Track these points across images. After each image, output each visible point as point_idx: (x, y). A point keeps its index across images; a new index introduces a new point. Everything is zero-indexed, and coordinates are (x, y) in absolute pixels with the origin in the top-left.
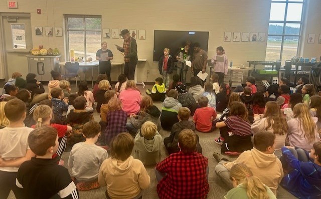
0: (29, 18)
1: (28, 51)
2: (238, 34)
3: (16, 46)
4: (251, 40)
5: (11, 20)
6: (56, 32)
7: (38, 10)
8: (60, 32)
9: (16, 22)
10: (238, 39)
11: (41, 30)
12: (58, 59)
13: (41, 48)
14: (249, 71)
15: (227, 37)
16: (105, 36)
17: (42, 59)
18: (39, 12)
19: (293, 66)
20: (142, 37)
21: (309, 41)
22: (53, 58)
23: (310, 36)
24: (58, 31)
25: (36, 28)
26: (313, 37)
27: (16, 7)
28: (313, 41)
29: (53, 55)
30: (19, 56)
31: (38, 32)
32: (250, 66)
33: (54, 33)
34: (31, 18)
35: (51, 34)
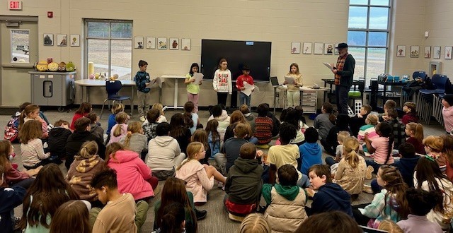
0: (36, 22)
1: (32, 65)
2: (309, 45)
3: (15, 59)
4: (326, 53)
5: (11, 25)
6: (72, 41)
7: (49, 12)
8: (77, 41)
9: (18, 27)
10: (309, 51)
11: (52, 39)
12: (73, 76)
13: (50, 61)
14: (325, 92)
15: (295, 49)
16: (137, 46)
17: (51, 76)
18: (51, 15)
19: (381, 86)
20: (186, 47)
21: (399, 53)
22: (65, 75)
23: (400, 48)
24: (74, 39)
25: (45, 36)
26: (404, 50)
27: (20, 8)
28: (403, 53)
29: (65, 71)
30: (18, 72)
31: (47, 41)
32: (325, 86)
33: (68, 42)
34: (39, 22)
35: (64, 43)
